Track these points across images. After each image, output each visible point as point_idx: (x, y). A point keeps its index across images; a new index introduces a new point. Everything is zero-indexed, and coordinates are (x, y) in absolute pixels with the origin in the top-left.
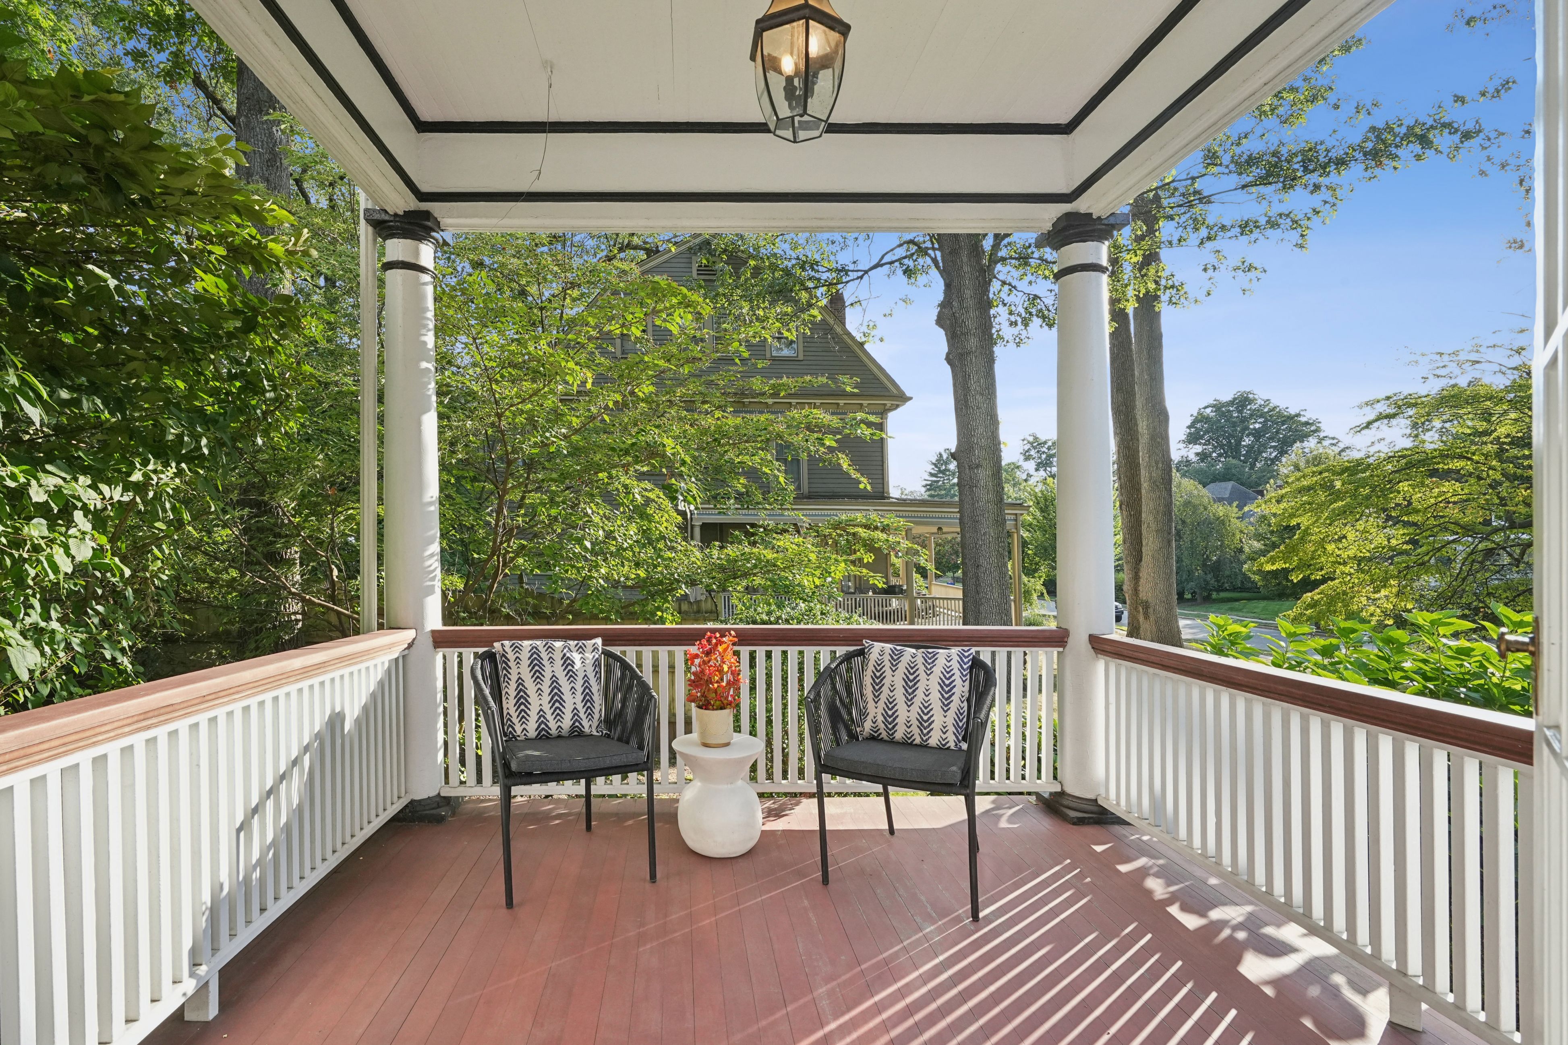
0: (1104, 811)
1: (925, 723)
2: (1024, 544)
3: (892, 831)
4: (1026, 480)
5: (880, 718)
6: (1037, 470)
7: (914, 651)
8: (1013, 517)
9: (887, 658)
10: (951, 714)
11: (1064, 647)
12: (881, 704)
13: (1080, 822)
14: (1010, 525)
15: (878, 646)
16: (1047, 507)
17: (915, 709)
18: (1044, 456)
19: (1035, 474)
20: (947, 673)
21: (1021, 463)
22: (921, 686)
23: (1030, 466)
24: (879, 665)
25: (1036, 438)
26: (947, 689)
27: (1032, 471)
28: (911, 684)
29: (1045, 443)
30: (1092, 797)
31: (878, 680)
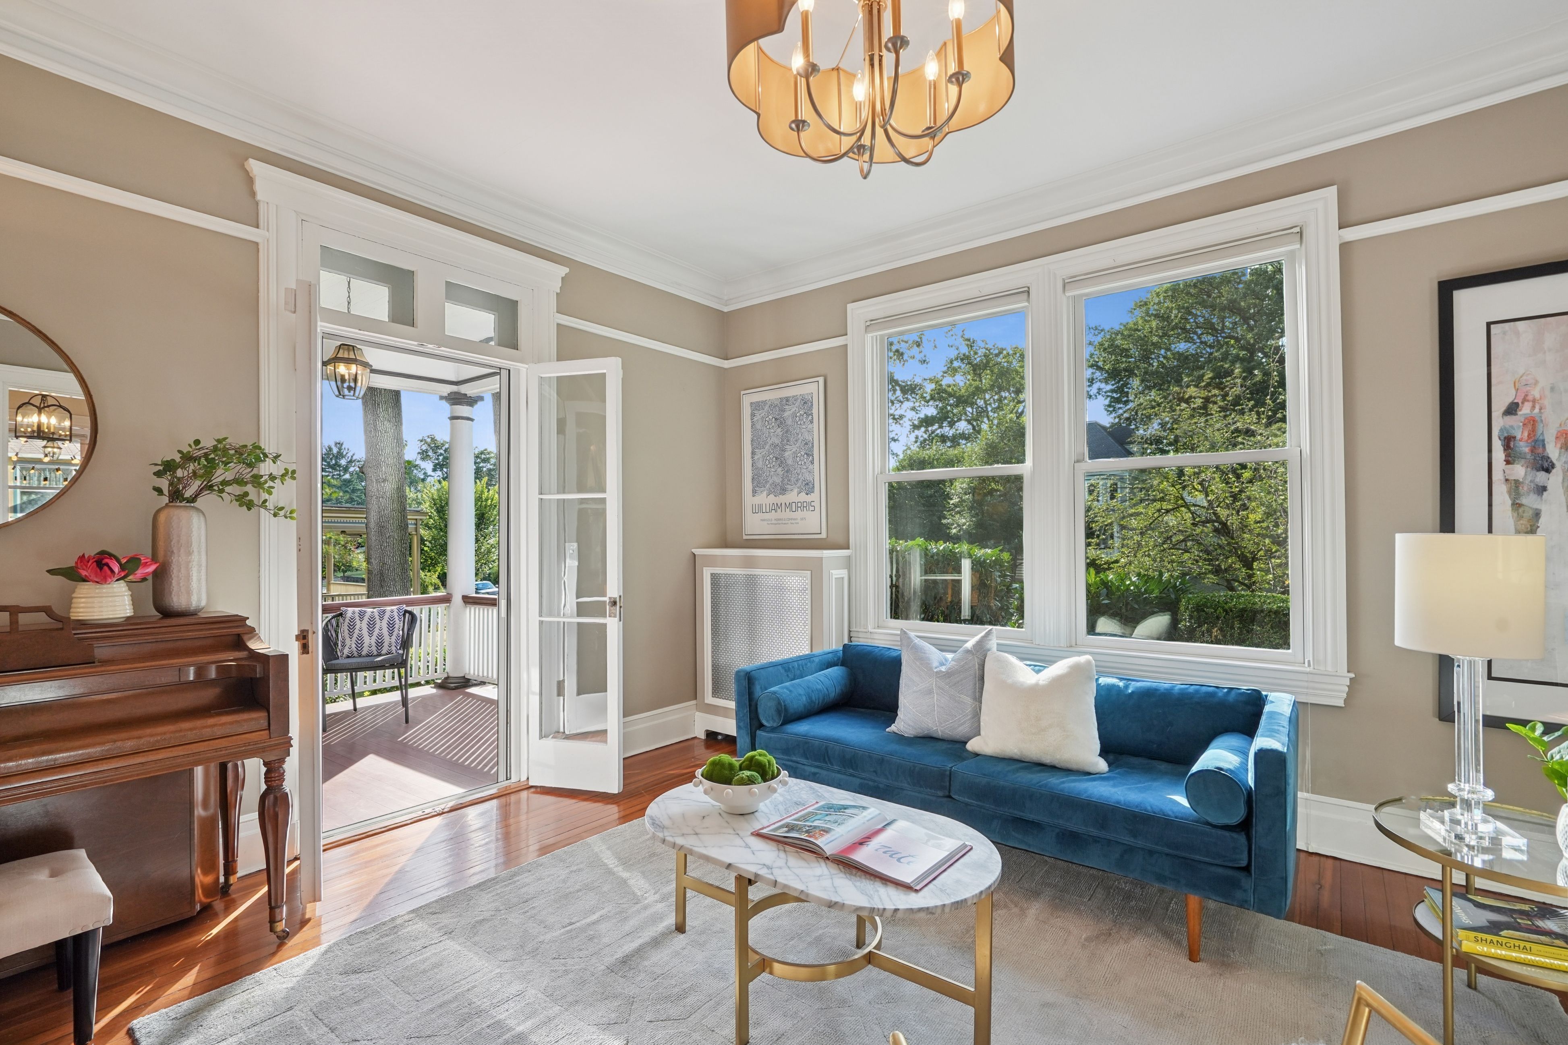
0: (468, 680)
1: (380, 644)
2: (422, 541)
3: (355, 709)
4: (423, 480)
5: (354, 646)
6: (434, 470)
7: (372, 610)
8: (413, 522)
9: (357, 615)
10: (394, 638)
11: (450, 603)
12: (354, 638)
13: (456, 688)
14: (411, 528)
15: (350, 610)
16: (442, 507)
17: (374, 638)
18: (441, 458)
19: (433, 474)
20: (392, 618)
21: (419, 462)
22: (378, 626)
23: (428, 466)
24: (352, 619)
25: (433, 440)
26: (391, 626)
27: (430, 472)
28: (371, 626)
29: (443, 445)
30: (462, 675)
31: (352, 627)
